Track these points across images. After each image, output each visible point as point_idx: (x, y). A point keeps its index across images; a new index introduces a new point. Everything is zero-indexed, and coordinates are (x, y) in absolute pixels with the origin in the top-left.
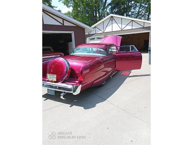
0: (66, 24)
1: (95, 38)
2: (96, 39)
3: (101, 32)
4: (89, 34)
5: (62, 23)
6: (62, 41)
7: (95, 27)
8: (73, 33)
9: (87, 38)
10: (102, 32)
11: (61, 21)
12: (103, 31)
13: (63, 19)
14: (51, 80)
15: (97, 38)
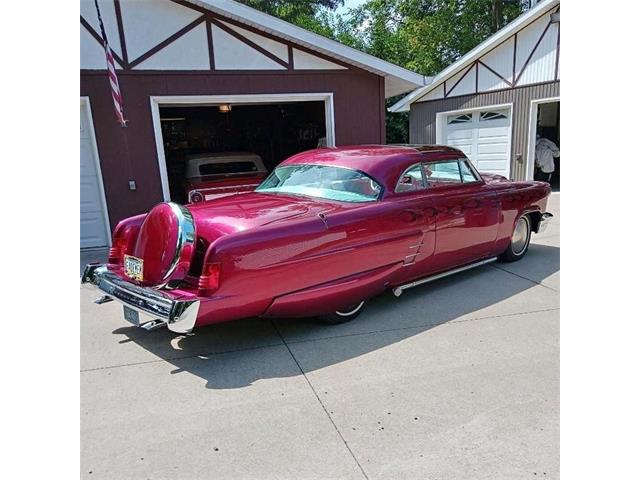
0: (303, 62)
1: (471, 116)
2: (476, 118)
3: (503, 85)
4: (445, 98)
5: (287, 61)
6: (307, 132)
7: (477, 62)
8: (328, 98)
9: (438, 114)
10: (507, 86)
11: (282, 52)
12: (510, 80)
13: (291, 45)
14: (131, 276)
15: (482, 114)
